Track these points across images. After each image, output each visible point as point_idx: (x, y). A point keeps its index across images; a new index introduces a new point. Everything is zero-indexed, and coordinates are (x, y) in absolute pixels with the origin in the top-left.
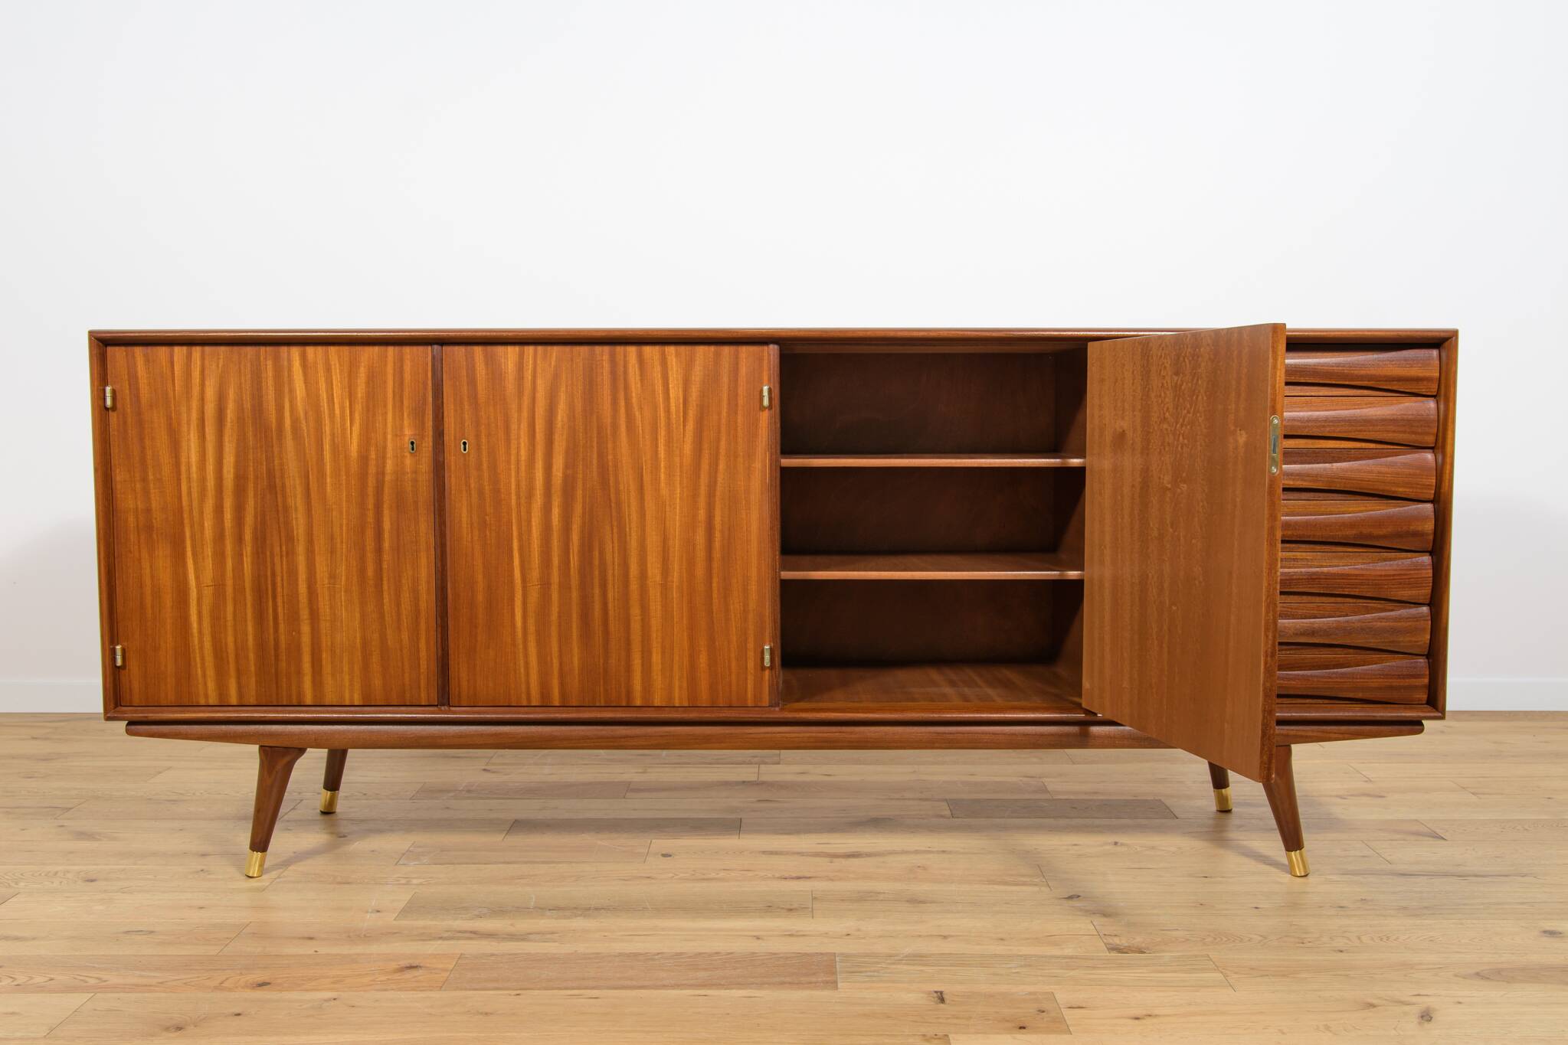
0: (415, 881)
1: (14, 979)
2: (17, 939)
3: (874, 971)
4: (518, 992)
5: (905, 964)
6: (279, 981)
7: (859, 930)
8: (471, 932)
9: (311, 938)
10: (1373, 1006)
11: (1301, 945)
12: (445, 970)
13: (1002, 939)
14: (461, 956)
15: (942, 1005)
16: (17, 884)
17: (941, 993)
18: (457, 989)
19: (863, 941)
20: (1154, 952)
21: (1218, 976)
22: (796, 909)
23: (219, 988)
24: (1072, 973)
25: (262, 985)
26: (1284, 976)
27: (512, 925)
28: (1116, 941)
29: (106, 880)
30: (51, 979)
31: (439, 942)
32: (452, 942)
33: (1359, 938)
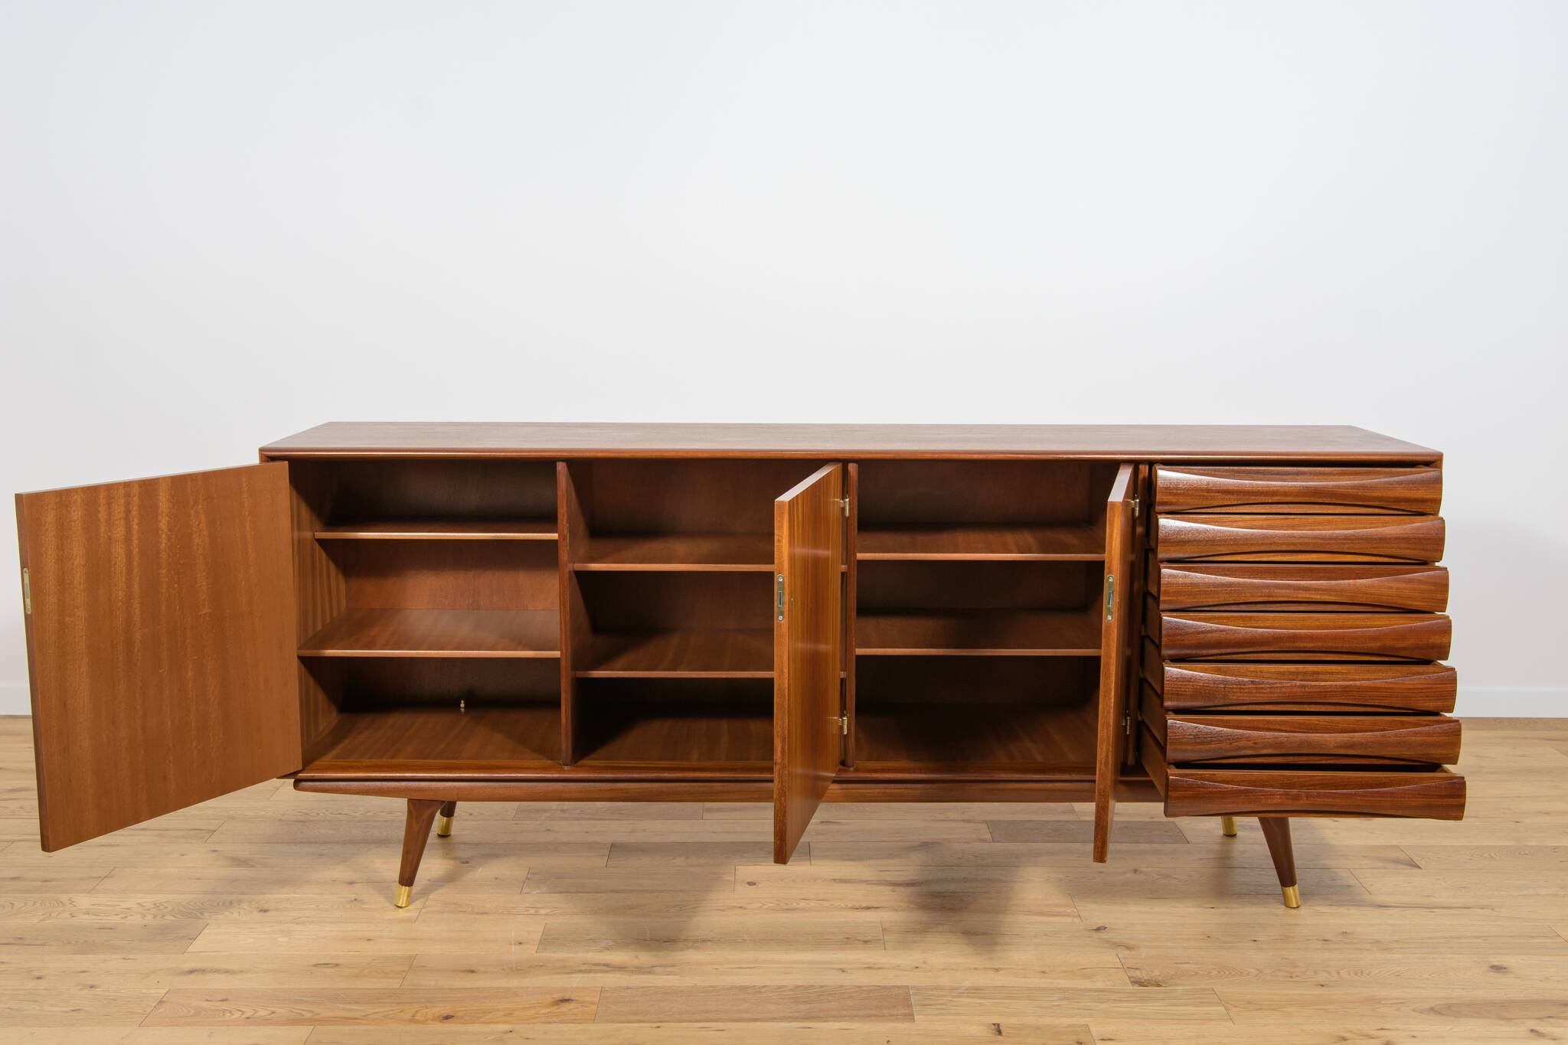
0: (543, 911)
1: (243, 1013)
2: (227, 972)
3: (942, 1004)
4: (658, 1024)
5: (968, 997)
6: (460, 1014)
7: (925, 963)
8: (604, 965)
9: (472, 972)
10: (1344, 1039)
11: (1290, 979)
12: (593, 1003)
13: (1044, 972)
14: (602, 990)
15: (1000, 1037)
16: (202, 914)
17: (998, 1025)
18: (608, 1021)
19: (930, 973)
20: (1169, 986)
21: (1221, 1009)
22: (870, 941)
23: (412, 1020)
24: (1104, 1006)
25: (447, 1018)
26: (1275, 1010)
27: (637, 957)
28: (1138, 974)
29: (277, 910)
30: (273, 1013)
31: (581, 975)
32: (592, 975)
33: (1338, 973)
